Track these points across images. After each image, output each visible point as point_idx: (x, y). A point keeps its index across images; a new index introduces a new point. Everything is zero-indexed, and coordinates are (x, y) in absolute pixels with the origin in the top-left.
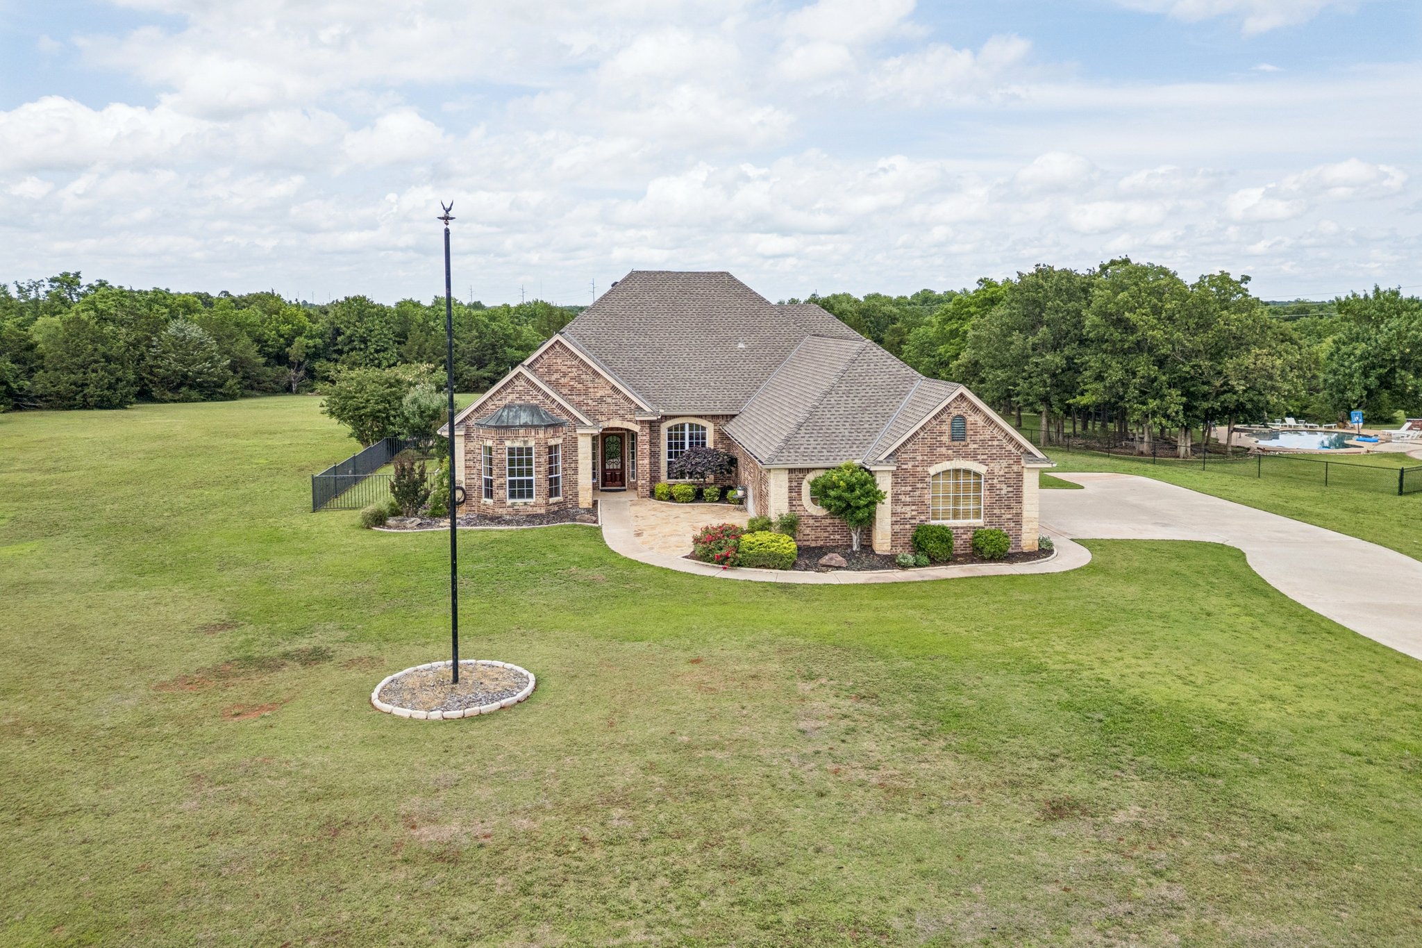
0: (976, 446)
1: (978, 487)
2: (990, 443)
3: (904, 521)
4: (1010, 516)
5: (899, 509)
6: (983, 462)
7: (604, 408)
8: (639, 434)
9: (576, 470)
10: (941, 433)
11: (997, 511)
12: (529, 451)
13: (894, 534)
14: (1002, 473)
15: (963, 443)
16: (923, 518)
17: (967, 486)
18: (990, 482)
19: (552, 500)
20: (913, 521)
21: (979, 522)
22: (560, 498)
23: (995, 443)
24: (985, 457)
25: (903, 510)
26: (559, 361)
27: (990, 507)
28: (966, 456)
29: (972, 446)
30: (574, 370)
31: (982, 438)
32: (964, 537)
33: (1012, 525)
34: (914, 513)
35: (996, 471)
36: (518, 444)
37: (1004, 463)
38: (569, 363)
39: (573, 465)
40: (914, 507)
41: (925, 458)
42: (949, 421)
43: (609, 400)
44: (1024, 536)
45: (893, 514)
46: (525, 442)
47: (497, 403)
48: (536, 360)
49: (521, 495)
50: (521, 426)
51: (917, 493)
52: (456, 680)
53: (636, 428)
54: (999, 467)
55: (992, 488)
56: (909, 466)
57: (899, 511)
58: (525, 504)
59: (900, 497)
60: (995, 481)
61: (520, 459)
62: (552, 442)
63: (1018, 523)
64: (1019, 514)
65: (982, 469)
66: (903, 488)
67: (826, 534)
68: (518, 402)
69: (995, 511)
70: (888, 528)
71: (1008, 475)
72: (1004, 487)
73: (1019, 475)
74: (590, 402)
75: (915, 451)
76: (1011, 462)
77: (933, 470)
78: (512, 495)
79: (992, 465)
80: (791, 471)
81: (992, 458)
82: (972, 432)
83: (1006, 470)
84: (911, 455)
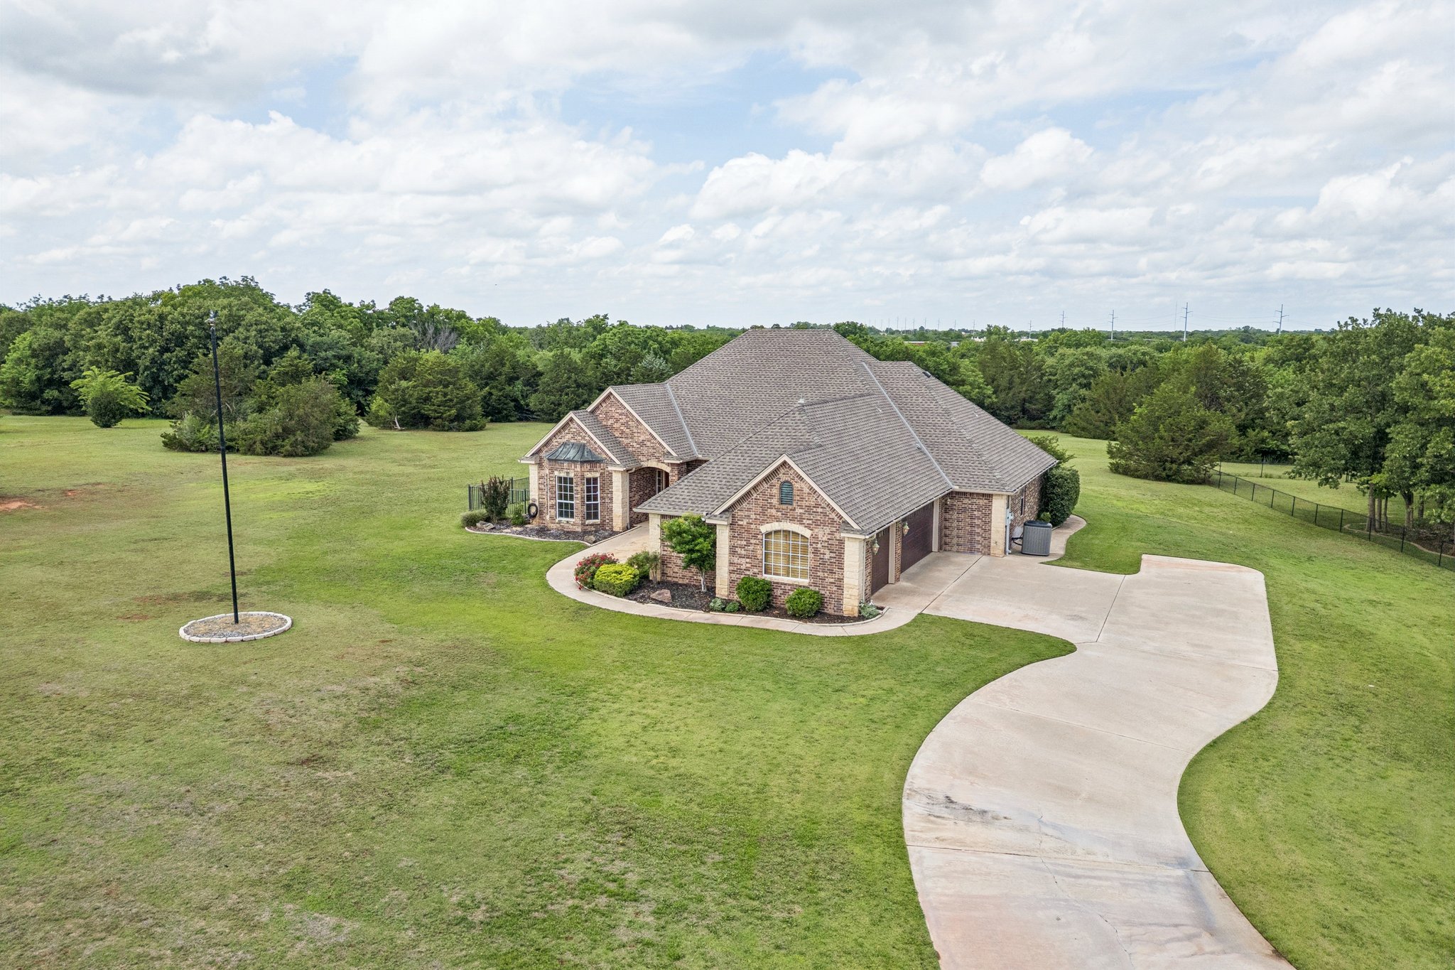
0: (801, 511)
1: (805, 551)
2: (815, 510)
3: (739, 571)
4: (832, 580)
5: (736, 560)
6: (808, 527)
7: (645, 450)
8: (670, 474)
9: (611, 499)
10: (772, 496)
11: (820, 574)
12: (571, 480)
13: (732, 582)
14: (825, 538)
15: (790, 507)
16: (756, 570)
17: (795, 547)
18: (814, 545)
19: (588, 522)
20: (748, 573)
21: (805, 582)
22: (598, 521)
23: (820, 510)
24: (810, 522)
25: (739, 562)
26: (613, 409)
27: (815, 569)
28: (792, 520)
29: (799, 511)
30: (624, 417)
31: (807, 504)
32: (791, 593)
33: (835, 589)
34: (748, 565)
35: (820, 536)
36: (563, 475)
37: (828, 530)
38: (620, 411)
39: (609, 495)
40: (748, 560)
41: (758, 517)
42: (778, 486)
43: (648, 444)
44: (845, 601)
45: (731, 564)
46: (568, 473)
47: (559, 440)
48: (597, 408)
49: (567, 516)
50: (565, 460)
51: (751, 548)
52: (237, 621)
53: (668, 469)
54: (823, 533)
55: (816, 551)
56: (744, 523)
57: (736, 561)
58: (568, 522)
59: (737, 549)
60: (819, 546)
61: (565, 485)
62: (589, 475)
63: (840, 587)
64: (841, 580)
65: (807, 533)
66: (739, 542)
67: (691, 574)
68: (572, 441)
69: (819, 574)
70: (726, 575)
71: (830, 542)
72: (827, 552)
73: (841, 542)
74: (635, 444)
75: (749, 510)
76: (834, 529)
77: (765, 528)
78: (561, 515)
79: (816, 530)
80: (663, 516)
81: (817, 524)
82: (798, 498)
83: (829, 537)
84: (746, 513)
